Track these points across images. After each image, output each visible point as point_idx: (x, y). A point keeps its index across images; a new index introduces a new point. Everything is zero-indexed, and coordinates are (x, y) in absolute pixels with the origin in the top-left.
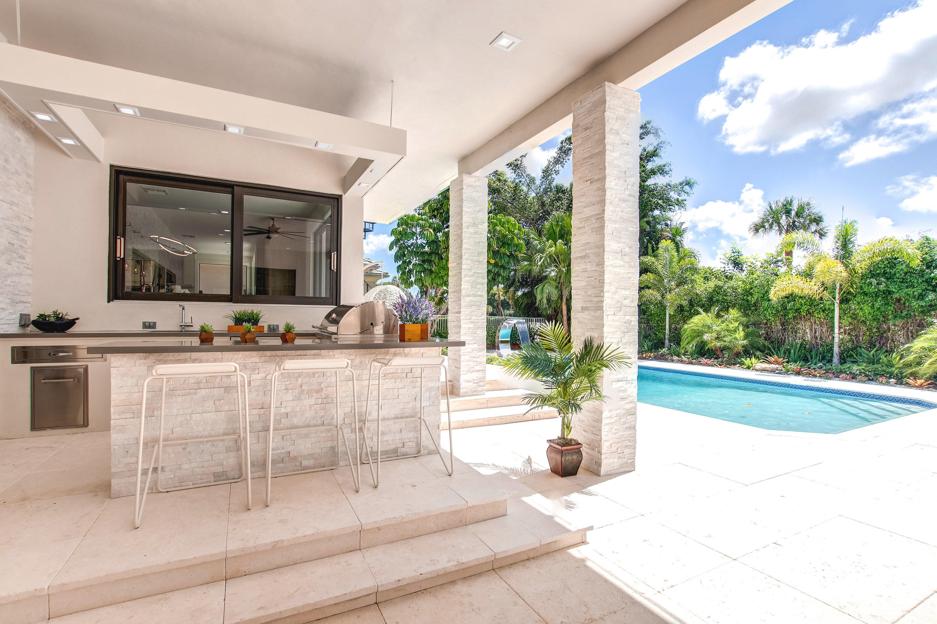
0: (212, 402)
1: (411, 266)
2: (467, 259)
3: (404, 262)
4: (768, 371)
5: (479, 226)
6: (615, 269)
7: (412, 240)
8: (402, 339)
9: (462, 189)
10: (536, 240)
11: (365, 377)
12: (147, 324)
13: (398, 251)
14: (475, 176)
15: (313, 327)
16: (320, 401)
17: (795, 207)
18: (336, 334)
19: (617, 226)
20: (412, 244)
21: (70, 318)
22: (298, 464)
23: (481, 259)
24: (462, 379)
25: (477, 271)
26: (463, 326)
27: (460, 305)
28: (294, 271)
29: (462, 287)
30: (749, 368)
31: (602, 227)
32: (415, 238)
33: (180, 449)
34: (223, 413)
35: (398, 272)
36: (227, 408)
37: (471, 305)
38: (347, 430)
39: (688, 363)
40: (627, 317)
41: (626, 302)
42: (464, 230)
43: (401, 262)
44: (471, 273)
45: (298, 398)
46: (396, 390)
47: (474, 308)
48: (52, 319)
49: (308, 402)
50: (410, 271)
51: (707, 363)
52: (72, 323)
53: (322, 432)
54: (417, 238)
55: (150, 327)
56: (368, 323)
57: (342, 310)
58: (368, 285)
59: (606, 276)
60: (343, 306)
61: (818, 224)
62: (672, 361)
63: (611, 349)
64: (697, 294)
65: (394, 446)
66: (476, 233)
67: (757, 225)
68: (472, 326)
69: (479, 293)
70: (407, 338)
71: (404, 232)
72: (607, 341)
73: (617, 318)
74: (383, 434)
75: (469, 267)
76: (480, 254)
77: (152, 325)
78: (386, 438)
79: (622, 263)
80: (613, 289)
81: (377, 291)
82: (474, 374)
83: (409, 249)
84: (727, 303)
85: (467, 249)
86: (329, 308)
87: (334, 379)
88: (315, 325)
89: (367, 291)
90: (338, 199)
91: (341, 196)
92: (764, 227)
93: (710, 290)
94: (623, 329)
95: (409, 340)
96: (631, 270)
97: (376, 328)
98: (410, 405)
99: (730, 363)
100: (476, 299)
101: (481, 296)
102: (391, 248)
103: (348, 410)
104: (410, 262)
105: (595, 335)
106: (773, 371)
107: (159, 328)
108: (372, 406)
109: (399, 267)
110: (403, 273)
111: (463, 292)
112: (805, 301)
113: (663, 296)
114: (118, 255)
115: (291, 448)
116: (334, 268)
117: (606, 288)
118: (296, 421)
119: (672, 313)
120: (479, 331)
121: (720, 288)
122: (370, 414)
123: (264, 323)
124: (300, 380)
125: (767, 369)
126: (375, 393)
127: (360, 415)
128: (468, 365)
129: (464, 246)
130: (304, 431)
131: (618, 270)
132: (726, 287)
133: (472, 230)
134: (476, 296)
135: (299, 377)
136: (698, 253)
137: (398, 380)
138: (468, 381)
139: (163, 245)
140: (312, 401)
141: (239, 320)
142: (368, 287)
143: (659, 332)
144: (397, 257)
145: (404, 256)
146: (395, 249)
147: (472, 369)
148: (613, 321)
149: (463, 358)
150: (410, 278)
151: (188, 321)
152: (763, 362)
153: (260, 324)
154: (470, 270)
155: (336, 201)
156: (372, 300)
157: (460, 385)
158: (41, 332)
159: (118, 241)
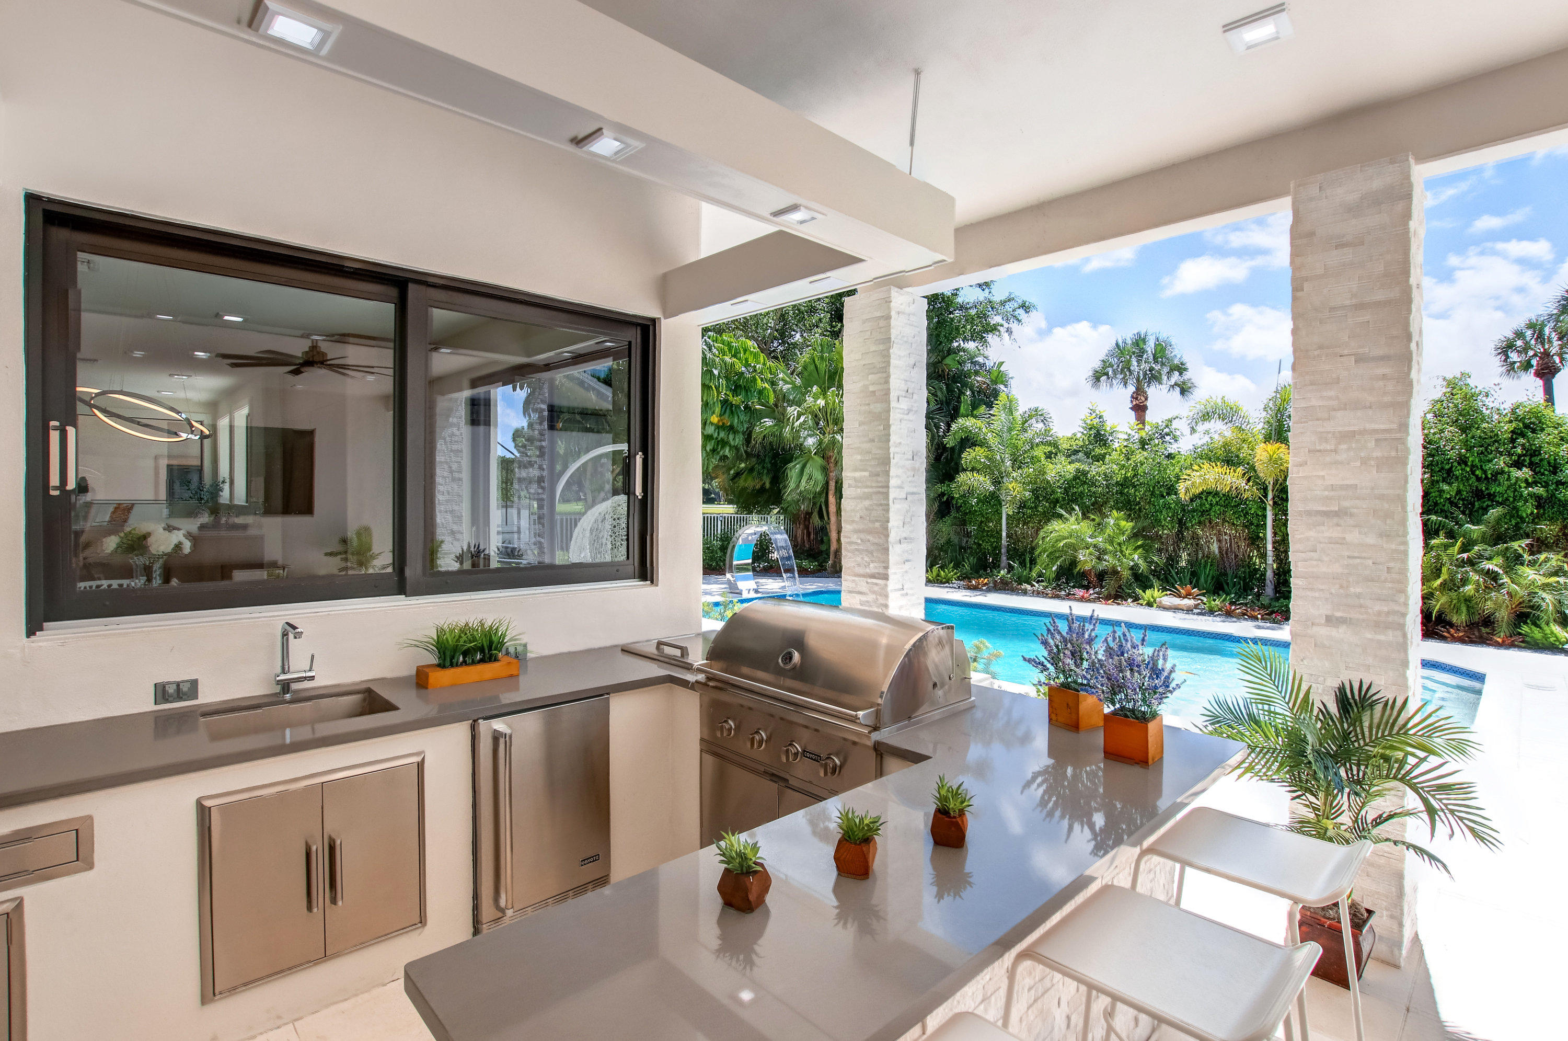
4: (1183, 610)
10: (787, 383)
12: (169, 688)
17: (1150, 347)
30: (1150, 605)
39: (1052, 597)
51: (1083, 597)
55: (180, 694)
61: (1181, 374)
62: (1025, 593)
64: (1048, 482)
67: (1097, 372)
77: (184, 691)
84: (1096, 497)
91: (654, 321)
92: (1107, 374)
93: (1069, 477)
99: (1118, 596)
106: (1189, 610)
107: (208, 696)
112: (1218, 499)
113: (997, 482)
114: (55, 480)
119: (1011, 513)
121: (1085, 473)
125: (1180, 607)
132: (1094, 473)
136: (1049, 416)
143: (983, 541)
152: (1170, 594)
159: (55, 436)
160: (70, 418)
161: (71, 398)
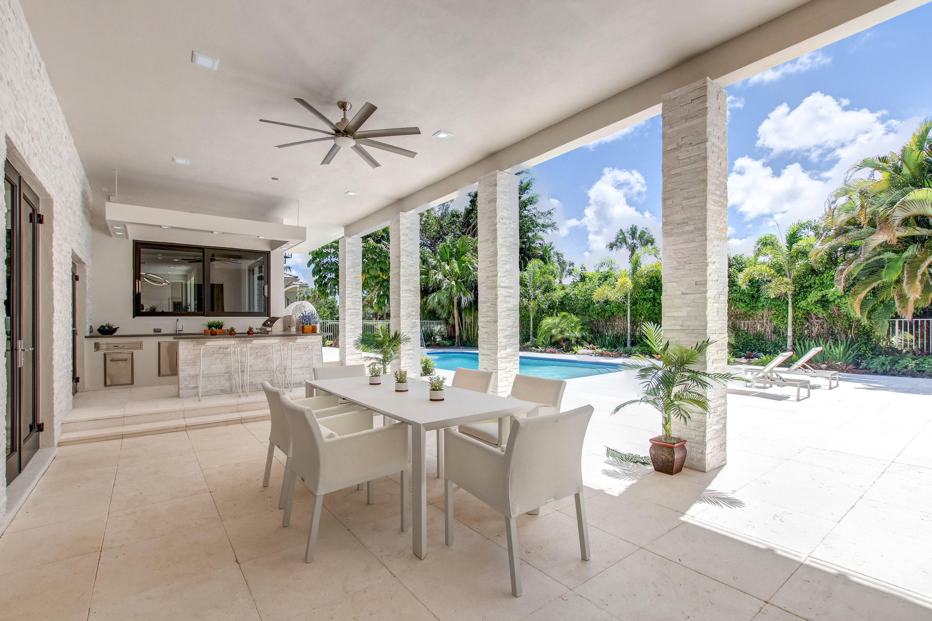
0: (219, 360)
1: (326, 280)
2: (349, 287)
3: (320, 277)
5: (356, 267)
6: (407, 298)
7: (327, 258)
8: (303, 333)
9: (345, 245)
10: (431, 258)
11: (286, 349)
12: (156, 330)
13: (315, 267)
14: (353, 238)
15: (257, 329)
16: (265, 360)
17: (639, 231)
18: (271, 331)
19: (407, 278)
20: (327, 262)
21: (114, 327)
22: (256, 387)
23: (358, 287)
24: (347, 359)
25: (355, 294)
26: (347, 327)
27: (345, 315)
28: (222, 285)
29: (346, 304)
30: (575, 353)
31: (399, 279)
32: (329, 257)
33: (206, 378)
34: (224, 365)
35: (315, 285)
36: (225, 362)
37: (352, 314)
38: (278, 373)
40: (413, 320)
41: (413, 313)
42: (347, 270)
43: (318, 276)
44: (352, 296)
45: (255, 359)
46: (300, 356)
47: (353, 316)
48: (107, 328)
49: (260, 360)
50: (326, 284)
51: (552, 351)
52: (115, 330)
53: (266, 373)
54: (331, 257)
55: (158, 331)
56: (287, 326)
57: (274, 320)
58: (288, 299)
59: (401, 302)
60: (273, 317)
63: (404, 334)
65: (300, 381)
66: (354, 271)
67: (611, 244)
68: (353, 327)
69: (357, 307)
70: (305, 332)
71: (320, 252)
72: (402, 331)
73: (408, 321)
74: (294, 375)
75: (350, 292)
76: (357, 284)
77: (159, 331)
78: (296, 377)
79: (410, 295)
80: (405, 307)
81: (294, 306)
82: (354, 355)
83: (324, 266)
85: (348, 281)
86: (265, 319)
87: (272, 350)
88: (257, 328)
89: (288, 305)
90: (268, 253)
91: (270, 252)
92: (616, 245)
94: (411, 326)
95: (306, 333)
96: (417, 298)
97: (292, 328)
98: (307, 362)
99: (566, 351)
100: (355, 311)
101: (358, 309)
102: (309, 264)
103: (278, 364)
104: (325, 277)
105: (398, 329)
106: (588, 354)
107: (163, 332)
108: (289, 362)
109: (316, 281)
110: (320, 286)
111: (347, 307)
113: (528, 302)
114: (137, 291)
115: (253, 380)
116: (266, 294)
117: (401, 307)
118: (255, 368)
120: (357, 330)
122: (288, 366)
123: (226, 327)
124: (256, 351)
125: (585, 353)
126: (290, 357)
127: (284, 366)
128: (350, 350)
129: (347, 280)
130: (258, 373)
131: (408, 298)
133: (351, 270)
134: (354, 309)
135: (256, 349)
137: (301, 351)
138: (351, 360)
139: (146, 278)
140: (262, 360)
141: (210, 326)
142: (288, 302)
144: (314, 273)
145: (320, 271)
146: (313, 266)
147: (353, 353)
148: (406, 322)
149: (347, 346)
150: (326, 290)
151: (180, 328)
152: (585, 348)
153: (223, 328)
154: (351, 293)
155: (266, 255)
156: (290, 314)
157: (346, 362)
158: (100, 335)
159: (137, 282)
160: (139, 279)
161: (140, 275)
